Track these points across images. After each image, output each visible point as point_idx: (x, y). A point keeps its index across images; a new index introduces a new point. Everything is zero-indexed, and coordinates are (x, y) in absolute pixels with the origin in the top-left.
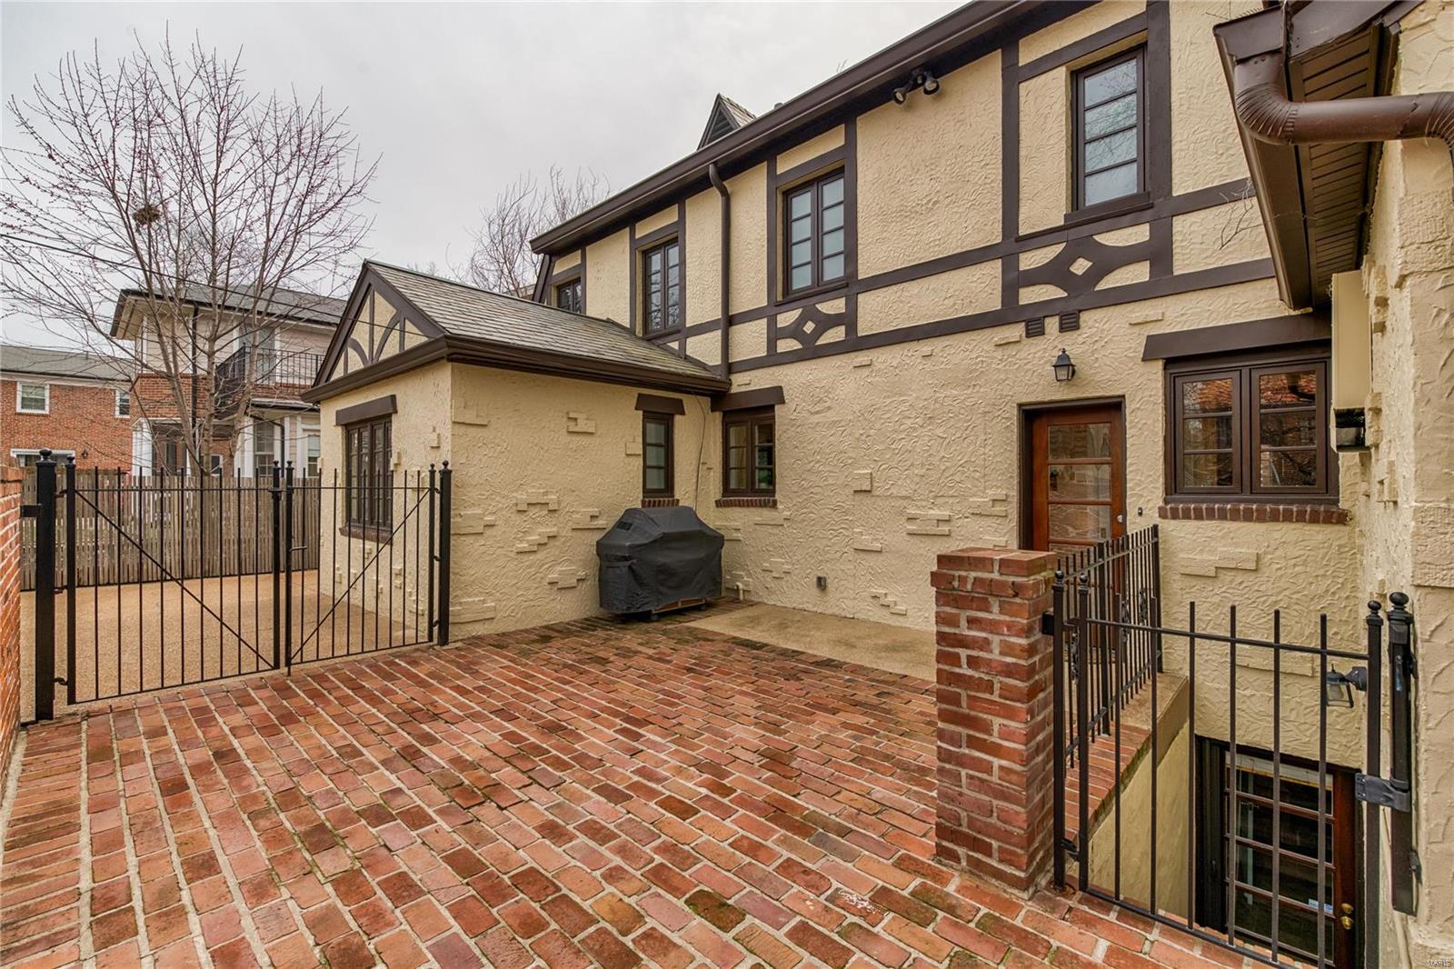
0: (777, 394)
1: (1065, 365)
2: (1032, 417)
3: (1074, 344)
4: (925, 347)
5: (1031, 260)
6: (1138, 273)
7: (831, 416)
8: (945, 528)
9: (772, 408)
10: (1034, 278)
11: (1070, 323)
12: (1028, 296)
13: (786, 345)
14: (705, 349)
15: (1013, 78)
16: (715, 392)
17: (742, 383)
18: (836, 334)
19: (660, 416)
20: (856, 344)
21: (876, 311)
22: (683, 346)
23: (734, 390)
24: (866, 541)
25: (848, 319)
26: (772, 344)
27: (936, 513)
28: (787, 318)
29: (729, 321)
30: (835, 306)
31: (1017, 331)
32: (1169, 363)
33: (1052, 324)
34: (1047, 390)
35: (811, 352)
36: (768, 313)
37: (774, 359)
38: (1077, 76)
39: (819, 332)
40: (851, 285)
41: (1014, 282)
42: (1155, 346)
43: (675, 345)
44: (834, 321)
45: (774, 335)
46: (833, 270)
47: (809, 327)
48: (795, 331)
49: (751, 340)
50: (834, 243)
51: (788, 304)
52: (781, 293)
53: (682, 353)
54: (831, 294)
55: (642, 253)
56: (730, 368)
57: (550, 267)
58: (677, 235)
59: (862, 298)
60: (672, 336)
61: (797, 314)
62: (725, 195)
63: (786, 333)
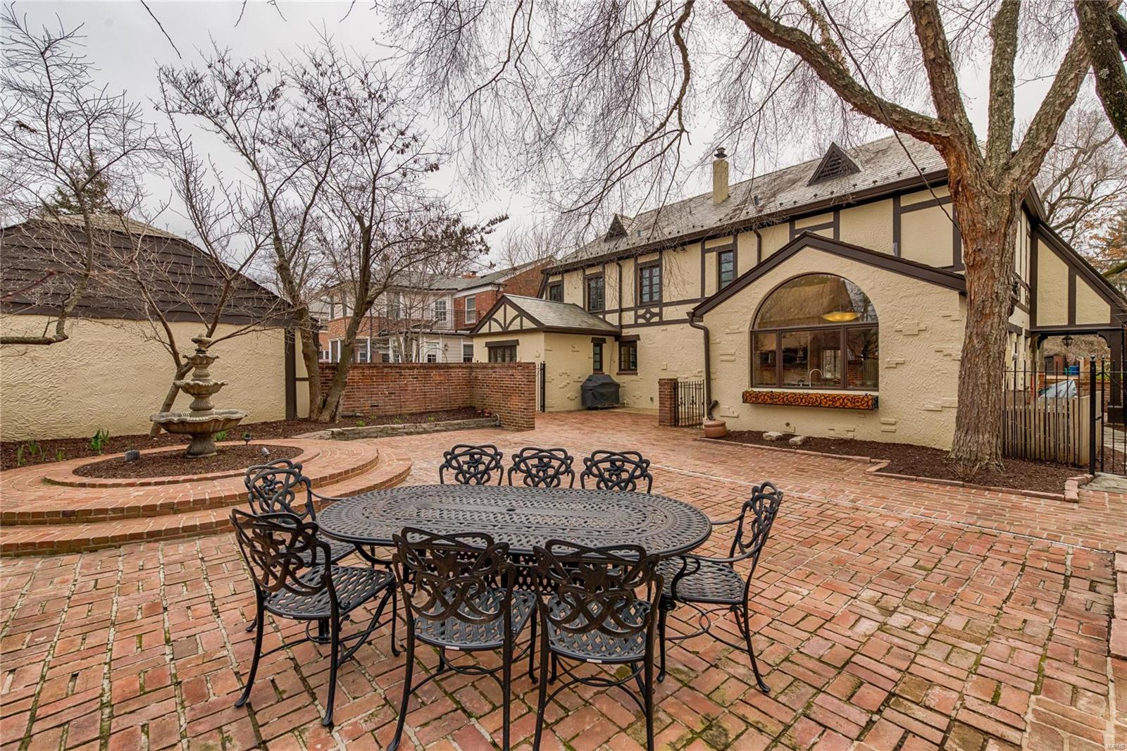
0: (638, 337)
7: (655, 345)
9: (636, 341)
13: (641, 321)
14: (613, 319)
15: (704, 252)
16: (617, 336)
17: (625, 332)
18: (656, 319)
19: (598, 344)
20: (662, 323)
21: (668, 313)
22: (605, 318)
23: (623, 334)
25: (660, 314)
26: (636, 321)
28: (641, 312)
29: (621, 310)
30: (656, 310)
35: (648, 324)
36: (635, 309)
37: (636, 325)
38: (719, 255)
39: (651, 318)
40: (661, 304)
43: (601, 317)
44: (655, 315)
45: (637, 317)
46: (656, 298)
47: (648, 316)
48: (643, 316)
49: (629, 318)
50: (655, 289)
51: (641, 307)
52: (640, 304)
53: (604, 320)
54: (655, 305)
55: (588, 279)
56: (622, 327)
57: (548, 279)
58: (602, 276)
59: (664, 308)
60: (600, 313)
61: (644, 311)
62: (620, 266)
63: (640, 317)
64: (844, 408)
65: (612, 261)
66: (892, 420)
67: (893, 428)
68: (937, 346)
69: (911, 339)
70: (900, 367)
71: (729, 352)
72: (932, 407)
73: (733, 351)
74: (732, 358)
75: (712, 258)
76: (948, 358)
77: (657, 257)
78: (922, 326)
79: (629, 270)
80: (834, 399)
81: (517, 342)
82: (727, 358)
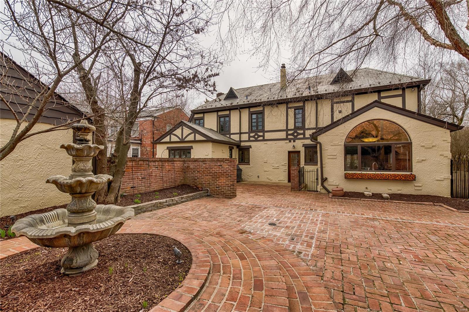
0: (250, 147)
1: (294, 146)
2: (289, 152)
3: (295, 144)
4: (275, 142)
5: (290, 132)
6: (302, 136)
7: (260, 151)
8: (278, 167)
9: (249, 149)
10: (290, 135)
11: (294, 141)
12: (289, 137)
13: (251, 139)
14: (236, 138)
15: (288, 108)
16: (238, 146)
17: (243, 144)
18: (261, 138)
19: (231, 150)
20: (264, 140)
21: (268, 136)
22: (230, 136)
23: (241, 145)
24: (266, 170)
25: (263, 136)
26: (249, 138)
27: (277, 165)
28: (252, 135)
29: (241, 133)
30: (261, 134)
31: (288, 141)
32: (305, 147)
33: (292, 141)
34: (291, 149)
35: (256, 140)
36: (249, 133)
37: (249, 141)
38: (295, 110)
39: (258, 138)
40: (264, 131)
41: (287, 135)
42: (304, 145)
43: (228, 136)
44: (261, 136)
45: (250, 137)
46: (260, 128)
47: (256, 136)
48: (254, 137)
49: (245, 137)
50: (260, 124)
51: (252, 132)
52: (251, 130)
53: (230, 138)
54: (260, 132)
55: (219, 117)
56: (241, 141)
57: (194, 116)
58: (229, 116)
59: (265, 133)
60: (228, 134)
61: (254, 134)
62: (240, 112)
63: (252, 137)
64: (400, 180)
65: (237, 109)
66: (420, 185)
67: (420, 188)
68: (440, 153)
69: (428, 150)
70: (424, 162)
71: (333, 154)
72: (439, 179)
73: (335, 154)
74: (335, 157)
75: (291, 112)
76: (446, 158)
77: (262, 109)
78: (434, 144)
79: (245, 114)
80: (395, 176)
81: (192, 147)
82: (332, 157)
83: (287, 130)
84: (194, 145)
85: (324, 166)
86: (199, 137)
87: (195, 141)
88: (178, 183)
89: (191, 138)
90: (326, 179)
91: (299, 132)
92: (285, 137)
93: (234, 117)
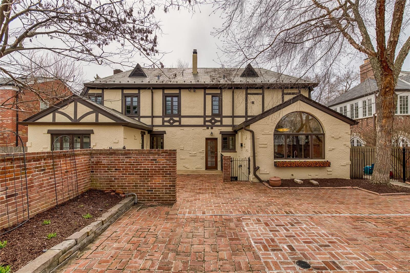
0: (165, 132)
1: (212, 133)
2: (207, 139)
3: (212, 131)
4: (193, 128)
5: (207, 119)
6: (219, 124)
7: (176, 137)
8: (195, 155)
9: (163, 134)
10: (208, 121)
11: (212, 128)
12: (207, 124)
13: (166, 124)
14: (147, 122)
15: (205, 94)
16: (151, 131)
17: (155, 129)
18: (177, 124)
19: (142, 135)
20: (180, 126)
21: (184, 121)
23: (154, 130)
24: (182, 157)
25: (180, 121)
26: (163, 123)
27: (194, 153)
28: (166, 119)
29: (153, 117)
30: (177, 119)
31: (206, 128)
32: (222, 134)
33: (210, 128)
34: (209, 136)
35: (172, 125)
36: (163, 117)
37: (163, 126)
38: (212, 96)
39: (173, 123)
40: (180, 116)
41: (205, 121)
42: (221, 133)
43: (137, 119)
44: (177, 121)
45: (164, 121)
46: (176, 112)
47: (171, 121)
48: (168, 121)
49: (158, 121)
50: (175, 108)
51: (167, 116)
52: (165, 114)
53: (139, 121)
54: (176, 116)
55: (125, 96)
56: (153, 126)
57: (87, 91)
58: (138, 96)
59: (182, 118)
60: (136, 117)
61: (169, 119)
62: (152, 92)
63: (166, 121)
65: (149, 88)
66: (331, 170)
67: (331, 173)
68: (344, 143)
69: (336, 140)
70: (333, 150)
71: (264, 143)
72: (343, 164)
73: (266, 143)
74: (266, 146)
75: (209, 98)
76: (347, 147)
77: (178, 92)
78: (340, 136)
79: (159, 96)
80: (316, 163)
81: (92, 132)
82: (263, 146)
83: (205, 116)
84: (96, 129)
85: (256, 155)
86: (103, 119)
87: (97, 124)
88: (82, 189)
89: (91, 118)
90: (259, 168)
91: (217, 119)
92: (203, 124)
93: (145, 97)
